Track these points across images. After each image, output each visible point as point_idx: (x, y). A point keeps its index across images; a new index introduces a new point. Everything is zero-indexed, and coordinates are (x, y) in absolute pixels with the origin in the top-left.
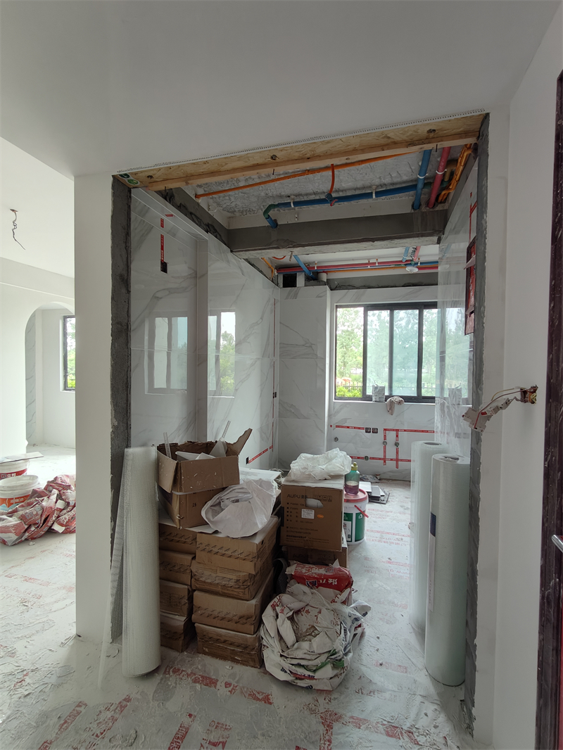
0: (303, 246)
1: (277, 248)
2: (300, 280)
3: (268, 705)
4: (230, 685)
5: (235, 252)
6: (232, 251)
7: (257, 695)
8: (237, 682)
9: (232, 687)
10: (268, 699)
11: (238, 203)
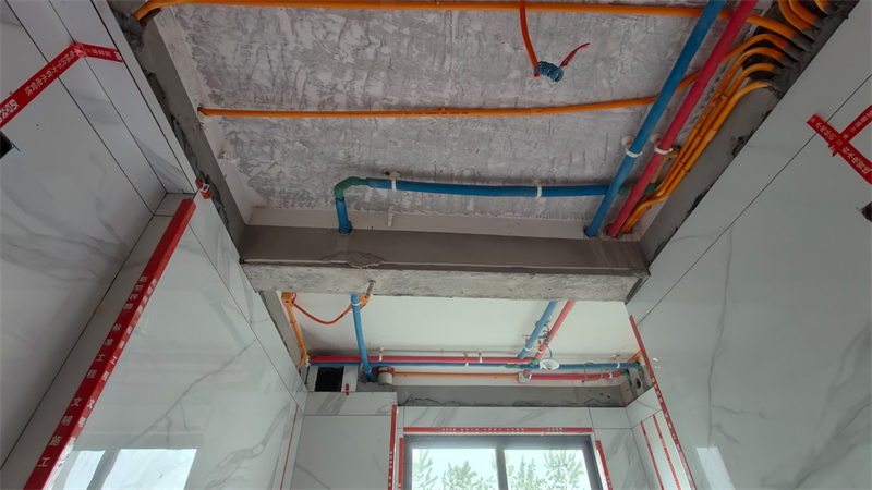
0: (401, 268)
1: (347, 266)
2: (350, 378)
5: (250, 264)
6: (242, 262)
11: (287, 171)
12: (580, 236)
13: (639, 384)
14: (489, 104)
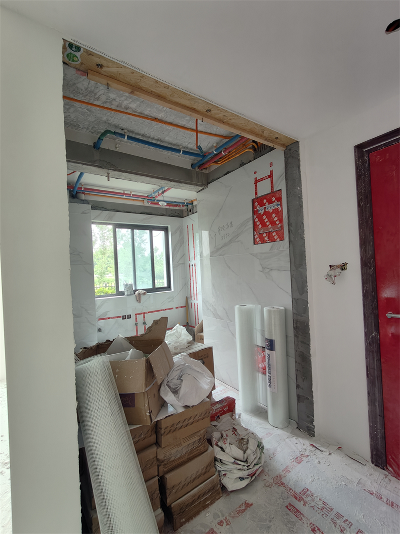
0: (123, 172)
3: (252, 507)
4: (221, 522)
7: (241, 509)
8: (223, 516)
9: (224, 522)
10: (248, 504)
12: (189, 167)
13: (190, 210)
14: (175, 123)
